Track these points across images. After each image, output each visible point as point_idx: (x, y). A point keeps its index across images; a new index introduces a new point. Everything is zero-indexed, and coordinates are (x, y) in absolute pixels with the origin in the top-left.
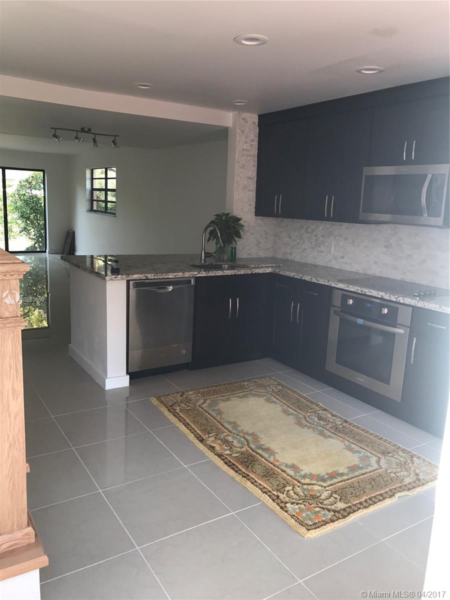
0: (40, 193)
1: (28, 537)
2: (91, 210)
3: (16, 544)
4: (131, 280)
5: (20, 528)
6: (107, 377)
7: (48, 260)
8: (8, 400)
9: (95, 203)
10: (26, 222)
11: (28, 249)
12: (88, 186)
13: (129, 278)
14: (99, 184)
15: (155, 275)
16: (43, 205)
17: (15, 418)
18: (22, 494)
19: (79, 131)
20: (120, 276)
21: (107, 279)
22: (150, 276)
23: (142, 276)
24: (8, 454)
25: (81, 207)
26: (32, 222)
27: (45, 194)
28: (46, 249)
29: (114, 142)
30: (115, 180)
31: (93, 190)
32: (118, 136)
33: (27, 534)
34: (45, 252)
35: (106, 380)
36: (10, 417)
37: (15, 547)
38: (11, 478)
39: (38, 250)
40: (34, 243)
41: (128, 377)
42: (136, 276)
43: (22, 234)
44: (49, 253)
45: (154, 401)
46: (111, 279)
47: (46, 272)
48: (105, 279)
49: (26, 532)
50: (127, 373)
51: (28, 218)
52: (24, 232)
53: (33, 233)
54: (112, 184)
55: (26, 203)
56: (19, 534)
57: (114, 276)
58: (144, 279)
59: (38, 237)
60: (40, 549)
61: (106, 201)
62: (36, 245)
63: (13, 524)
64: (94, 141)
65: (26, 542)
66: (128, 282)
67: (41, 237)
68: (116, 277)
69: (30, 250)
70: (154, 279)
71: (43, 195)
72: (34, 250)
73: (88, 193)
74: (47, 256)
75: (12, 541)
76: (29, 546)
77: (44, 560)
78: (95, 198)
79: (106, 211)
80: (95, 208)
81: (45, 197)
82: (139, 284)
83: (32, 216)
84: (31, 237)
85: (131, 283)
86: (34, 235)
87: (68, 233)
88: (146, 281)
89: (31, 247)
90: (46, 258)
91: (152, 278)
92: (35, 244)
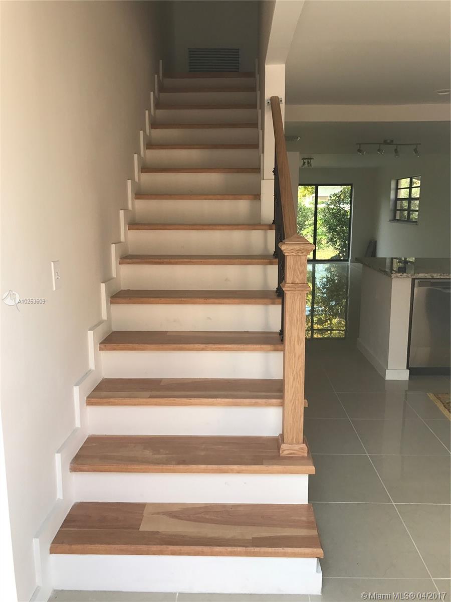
0: (347, 207)
1: (302, 451)
2: (394, 219)
3: (294, 454)
4: (417, 279)
5: (298, 443)
6: (387, 367)
7: (350, 268)
8: (294, 344)
9: (398, 212)
10: (333, 233)
11: (332, 257)
12: (392, 196)
13: (414, 277)
14: (403, 194)
15: (441, 275)
16: (349, 217)
17: (299, 359)
18: (301, 417)
19: (382, 144)
20: (405, 274)
21: (393, 277)
22: (435, 276)
23: (428, 276)
24: (293, 385)
25: (385, 216)
26: (338, 234)
27: (351, 207)
28: (349, 258)
29: (416, 151)
30: (419, 188)
31: (397, 199)
32: (420, 144)
33: (302, 449)
34: (348, 260)
35: (387, 370)
36: (295, 357)
37: (293, 455)
38: (293, 403)
39: (342, 259)
40: (338, 252)
41: (408, 371)
42: (421, 275)
43: (328, 244)
44: (351, 262)
45: (431, 396)
46: (397, 277)
47: (347, 278)
48: (391, 276)
49: (302, 447)
50: (408, 368)
51: (335, 230)
52: (330, 243)
53: (338, 244)
54: (416, 193)
55: (334, 215)
56: (297, 447)
57: (400, 274)
58: (430, 279)
59: (343, 247)
60: (311, 462)
61: (409, 210)
62: (341, 255)
63: (293, 439)
64: (396, 151)
65: (301, 454)
66: (413, 280)
67: (345, 248)
68: (401, 275)
69: (335, 259)
70: (440, 279)
71: (349, 208)
72: (338, 259)
73: (391, 203)
74: (349, 265)
75: (293, 450)
76: (303, 458)
77: (312, 469)
78: (398, 208)
79: (409, 220)
80: (398, 217)
81: (351, 210)
82: (423, 282)
83: (338, 228)
84: (336, 247)
85: (416, 281)
86: (339, 246)
87: (370, 242)
88: (432, 281)
89: (336, 255)
90: (348, 266)
91: (438, 277)
92: (339, 254)
